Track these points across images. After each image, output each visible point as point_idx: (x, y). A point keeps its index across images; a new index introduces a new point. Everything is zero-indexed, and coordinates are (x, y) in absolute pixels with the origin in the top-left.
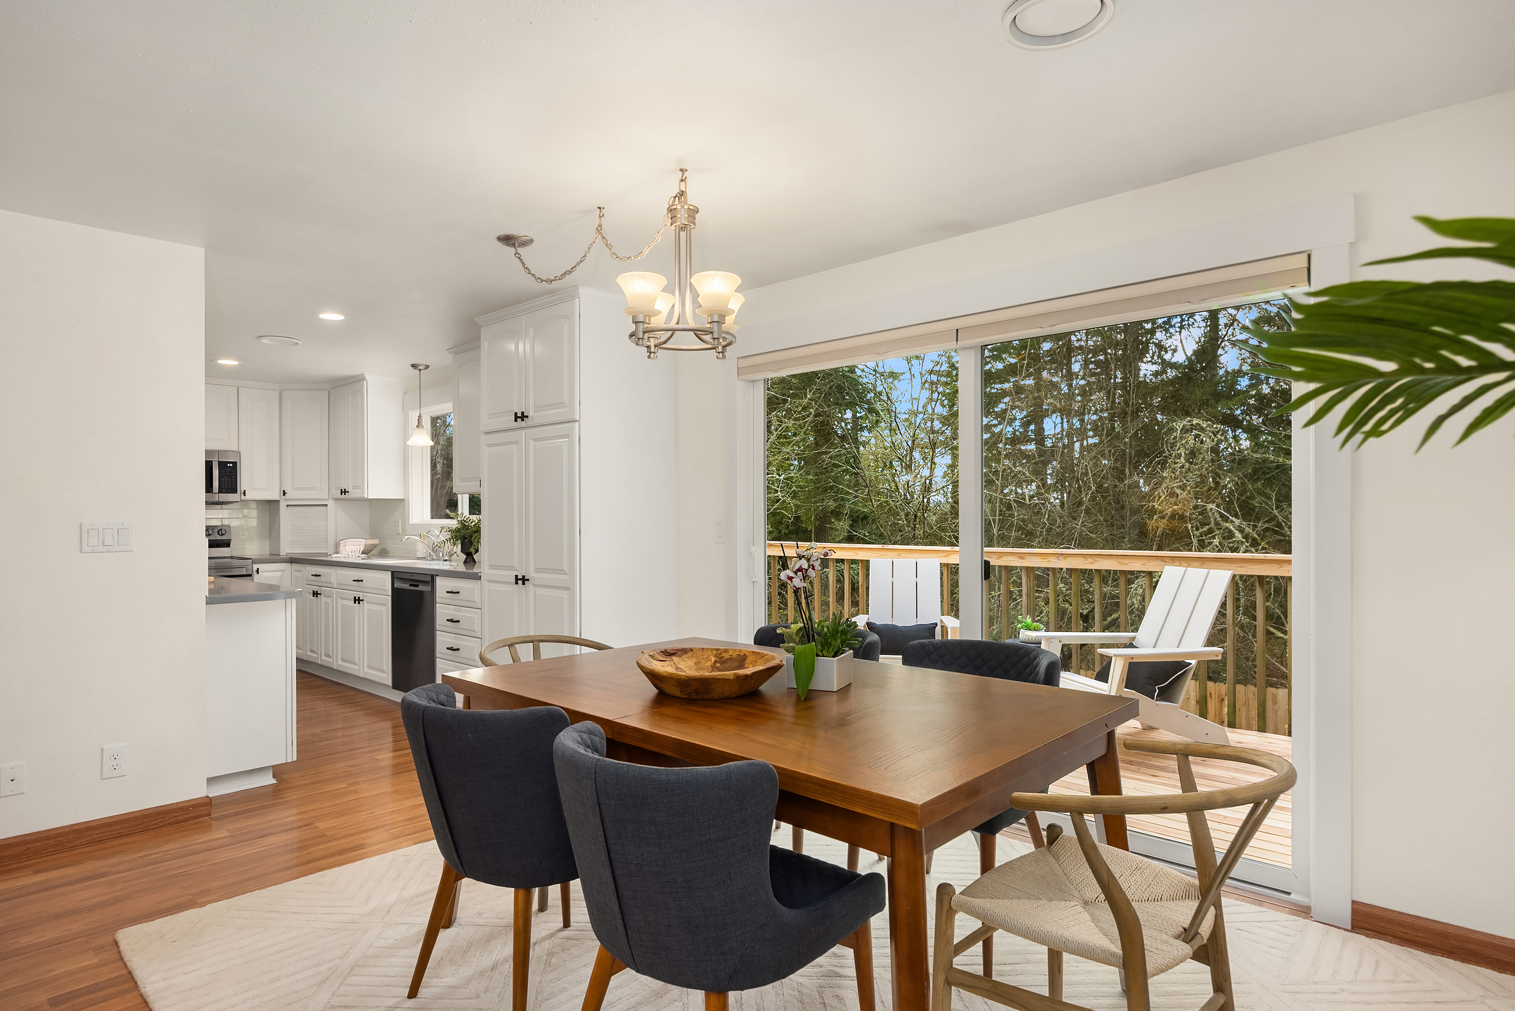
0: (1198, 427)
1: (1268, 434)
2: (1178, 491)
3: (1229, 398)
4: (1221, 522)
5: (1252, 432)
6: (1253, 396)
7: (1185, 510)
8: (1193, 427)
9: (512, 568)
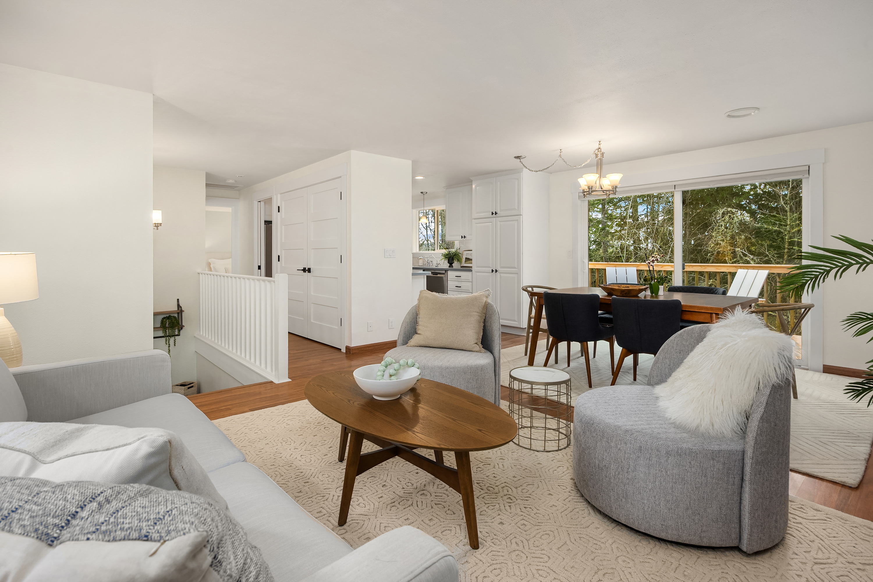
0: (731, 212)
1: (761, 214)
2: (721, 242)
3: (740, 196)
4: (743, 257)
5: (753, 214)
6: (752, 195)
7: (724, 251)
8: (728, 212)
9: (489, 267)
